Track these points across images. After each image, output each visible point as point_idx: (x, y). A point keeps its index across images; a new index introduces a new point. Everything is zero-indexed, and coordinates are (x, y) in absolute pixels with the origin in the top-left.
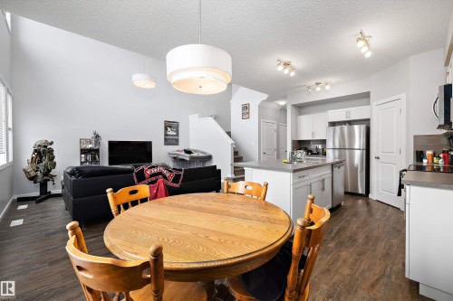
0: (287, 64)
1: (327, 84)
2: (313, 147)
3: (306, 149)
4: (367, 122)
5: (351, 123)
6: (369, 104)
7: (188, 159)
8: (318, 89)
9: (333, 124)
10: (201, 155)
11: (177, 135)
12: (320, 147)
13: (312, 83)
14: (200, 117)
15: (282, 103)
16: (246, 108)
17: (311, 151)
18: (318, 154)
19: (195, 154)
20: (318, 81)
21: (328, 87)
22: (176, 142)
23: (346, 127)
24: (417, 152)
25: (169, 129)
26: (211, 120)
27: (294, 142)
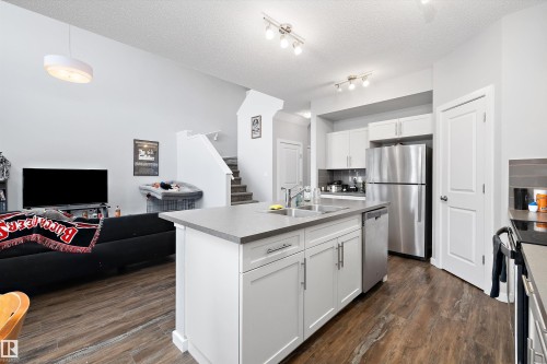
0: (285, 30)
1: (364, 78)
2: (349, 180)
3: (340, 183)
4: (428, 139)
5: (403, 141)
6: (431, 111)
7: (160, 197)
8: (352, 87)
9: (378, 144)
10: (187, 190)
11: (157, 161)
12: (360, 180)
13: (342, 77)
14: (189, 134)
15: (308, 115)
16: (256, 121)
17: (346, 186)
18: (356, 190)
19: (174, 190)
20: (352, 74)
21: (366, 84)
22: (155, 172)
23: (397, 149)
24: (516, 190)
25: (142, 152)
26: (203, 139)
27: (320, 172)
